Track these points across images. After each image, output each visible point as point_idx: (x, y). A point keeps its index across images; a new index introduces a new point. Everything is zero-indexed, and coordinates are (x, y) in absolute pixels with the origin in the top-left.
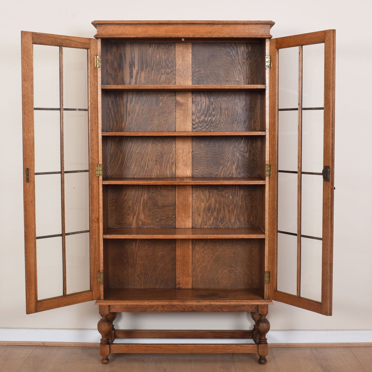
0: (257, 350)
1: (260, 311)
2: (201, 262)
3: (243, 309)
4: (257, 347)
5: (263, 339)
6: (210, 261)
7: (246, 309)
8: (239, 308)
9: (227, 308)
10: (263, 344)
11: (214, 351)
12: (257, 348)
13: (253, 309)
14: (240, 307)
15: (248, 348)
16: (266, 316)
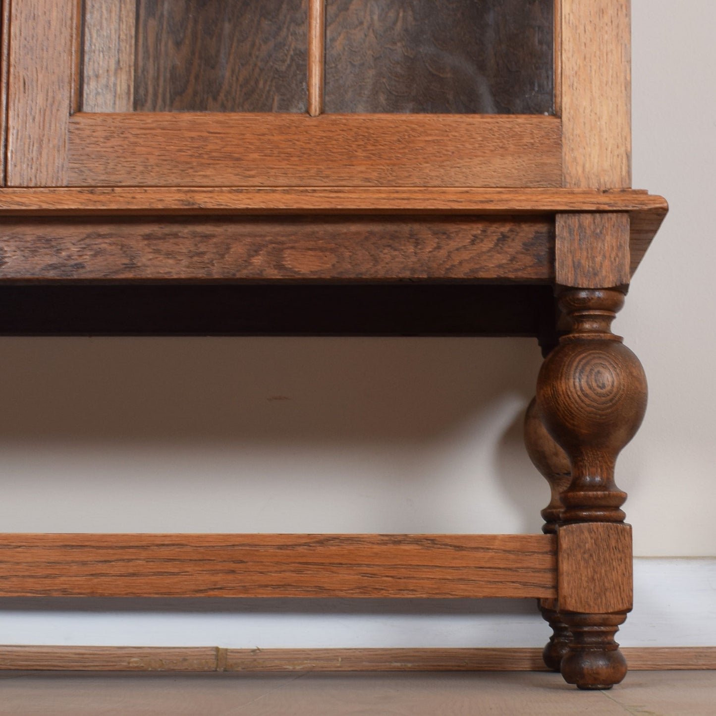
0: (548, 578)
1: (569, 262)
2: (195, 93)
3: (443, 253)
4: (548, 548)
5: (593, 487)
6: (252, 83)
7: (465, 255)
8: (411, 249)
9: (321, 250)
10: (594, 525)
11: (219, 578)
12: (548, 560)
13: (513, 259)
14: (417, 244)
15: (480, 554)
16: (611, 318)
